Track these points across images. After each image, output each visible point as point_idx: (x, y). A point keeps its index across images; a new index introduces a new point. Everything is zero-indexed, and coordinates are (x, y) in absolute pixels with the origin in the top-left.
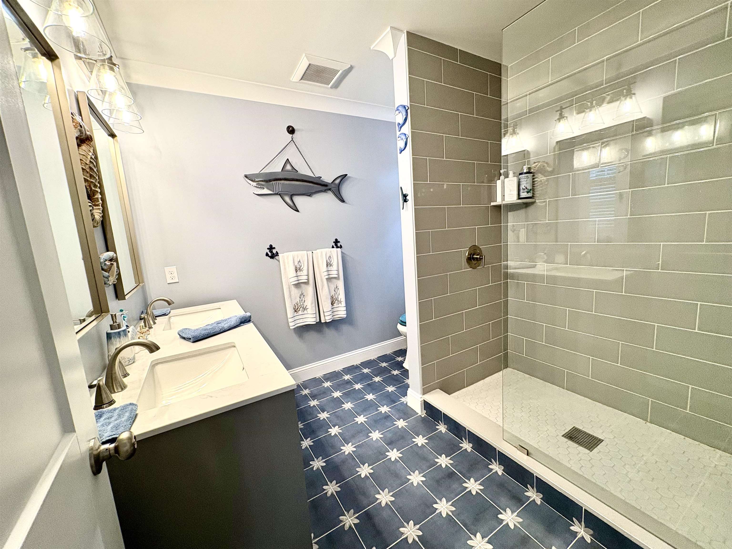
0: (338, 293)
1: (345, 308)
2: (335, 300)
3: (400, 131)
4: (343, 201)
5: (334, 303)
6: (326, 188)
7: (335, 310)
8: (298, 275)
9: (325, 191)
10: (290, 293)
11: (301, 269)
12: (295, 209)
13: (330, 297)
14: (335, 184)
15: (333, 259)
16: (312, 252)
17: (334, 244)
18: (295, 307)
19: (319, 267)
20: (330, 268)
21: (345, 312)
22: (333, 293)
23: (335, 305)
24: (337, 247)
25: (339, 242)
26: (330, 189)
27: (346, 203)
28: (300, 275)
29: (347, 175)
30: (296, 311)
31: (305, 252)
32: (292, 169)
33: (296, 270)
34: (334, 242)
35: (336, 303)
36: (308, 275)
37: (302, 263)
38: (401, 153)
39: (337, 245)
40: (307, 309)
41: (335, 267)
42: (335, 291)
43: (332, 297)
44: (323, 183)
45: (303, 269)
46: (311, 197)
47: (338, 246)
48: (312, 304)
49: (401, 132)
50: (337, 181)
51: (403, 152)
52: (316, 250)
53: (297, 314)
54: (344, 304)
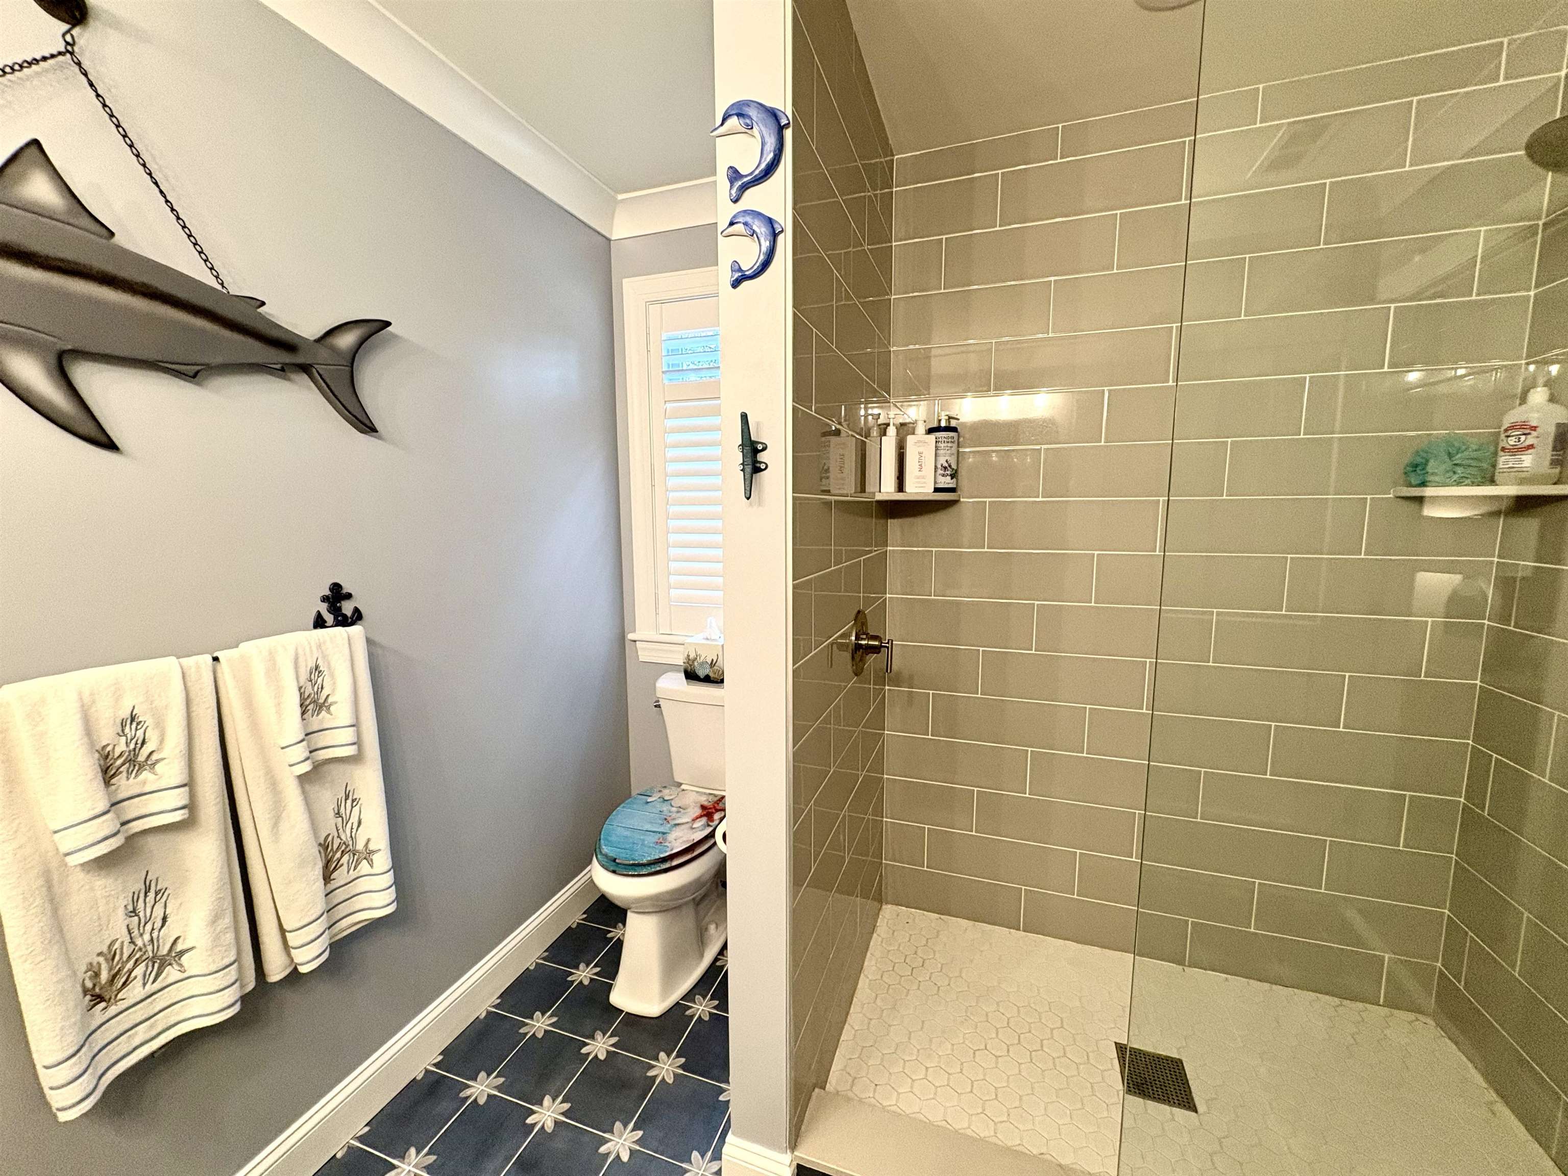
0: (354, 820)
1: (389, 879)
2: (338, 855)
3: (735, 201)
4: (366, 426)
5: (335, 869)
6: (287, 358)
7: (340, 895)
8: (121, 796)
9: (283, 370)
10: (55, 911)
11: (141, 758)
12: (88, 428)
13: (315, 850)
14: (334, 349)
15: (332, 676)
16: (216, 659)
17: (323, 608)
18: (97, 975)
19: (255, 726)
20: (315, 722)
21: (391, 894)
22: (329, 824)
23: (340, 876)
24: (343, 621)
25: (349, 596)
26: (305, 369)
27: (380, 438)
28: (137, 791)
29: (388, 324)
30: (98, 998)
31: (169, 666)
32: (69, 212)
33: (105, 771)
34: (325, 599)
35: (345, 867)
36: (190, 784)
37: (150, 722)
38: (736, 284)
39: (340, 609)
40: (182, 953)
41: (341, 713)
42: (338, 815)
43: (324, 846)
44: (275, 333)
45: (154, 757)
46: (198, 384)
47: (345, 616)
48: (215, 919)
49: (743, 205)
50: (346, 340)
51: (746, 284)
52: (237, 646)
53: (113, 1010)
54: (383, 860)
